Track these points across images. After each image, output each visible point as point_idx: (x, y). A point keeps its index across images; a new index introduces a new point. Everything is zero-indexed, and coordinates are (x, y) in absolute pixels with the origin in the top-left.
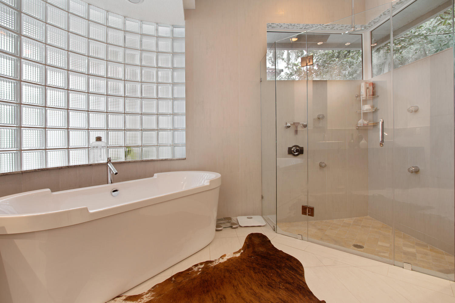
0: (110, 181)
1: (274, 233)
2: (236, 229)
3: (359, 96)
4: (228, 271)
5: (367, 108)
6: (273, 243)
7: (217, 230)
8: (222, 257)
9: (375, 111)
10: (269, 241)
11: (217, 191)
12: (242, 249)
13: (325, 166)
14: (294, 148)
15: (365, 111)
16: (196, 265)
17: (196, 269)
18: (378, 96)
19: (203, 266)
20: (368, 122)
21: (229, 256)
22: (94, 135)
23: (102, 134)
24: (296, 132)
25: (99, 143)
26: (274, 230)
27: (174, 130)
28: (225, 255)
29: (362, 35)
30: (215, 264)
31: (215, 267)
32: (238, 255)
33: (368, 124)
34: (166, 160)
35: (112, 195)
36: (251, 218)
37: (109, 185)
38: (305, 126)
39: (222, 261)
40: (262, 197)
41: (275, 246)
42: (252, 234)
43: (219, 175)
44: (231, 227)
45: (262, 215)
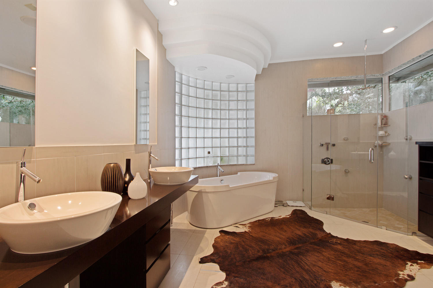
0: (218, 175)
1: (310, 210)
2: (286, 207)
3: (376, 124)
4: (283, 221)
5: (381, 133)
6: (308, 214)
7: (275, 206)
8: (280, 217)
9: (387, 135)
10: (306, 213)
11: (276, 184)
12: (291, 214)
13: (349, 172)
14: (326, 159)
15: (380, 135)
16: (267, 218)
17: (267, 219)
18: (390, 125)
19: (270, 219)
20: (383, 143)
21: (283, 216)
22: (206, 150)
23: (210, 150)
24: (328, 149)
25: (209, 155)
26: (310, 209)
27: (247, 147)
28: (281, 216)
29: (382, 78)
30: (276, 218)
31: (276, 219)
32: (288, 216)
33: (382, 144)
34: (243, 165)
35: (221, 182)
36: (296, 202)
37: (218, 177)
38: (334, 145)
39: (279, 218)
40: (303, 190)
41: (309, 215)
42: (296, 210)
43: (277, 175)
44: (283, 205)
45: (303, 202)
